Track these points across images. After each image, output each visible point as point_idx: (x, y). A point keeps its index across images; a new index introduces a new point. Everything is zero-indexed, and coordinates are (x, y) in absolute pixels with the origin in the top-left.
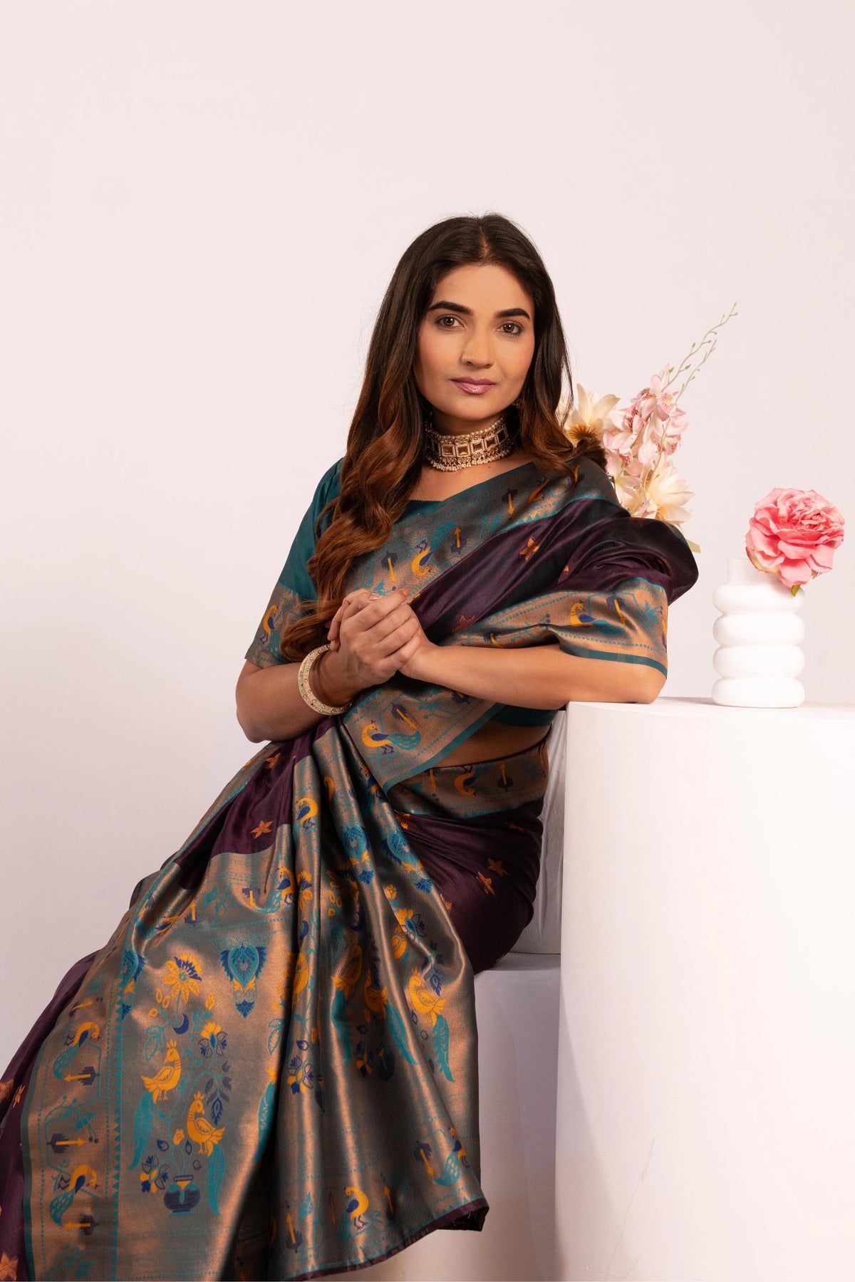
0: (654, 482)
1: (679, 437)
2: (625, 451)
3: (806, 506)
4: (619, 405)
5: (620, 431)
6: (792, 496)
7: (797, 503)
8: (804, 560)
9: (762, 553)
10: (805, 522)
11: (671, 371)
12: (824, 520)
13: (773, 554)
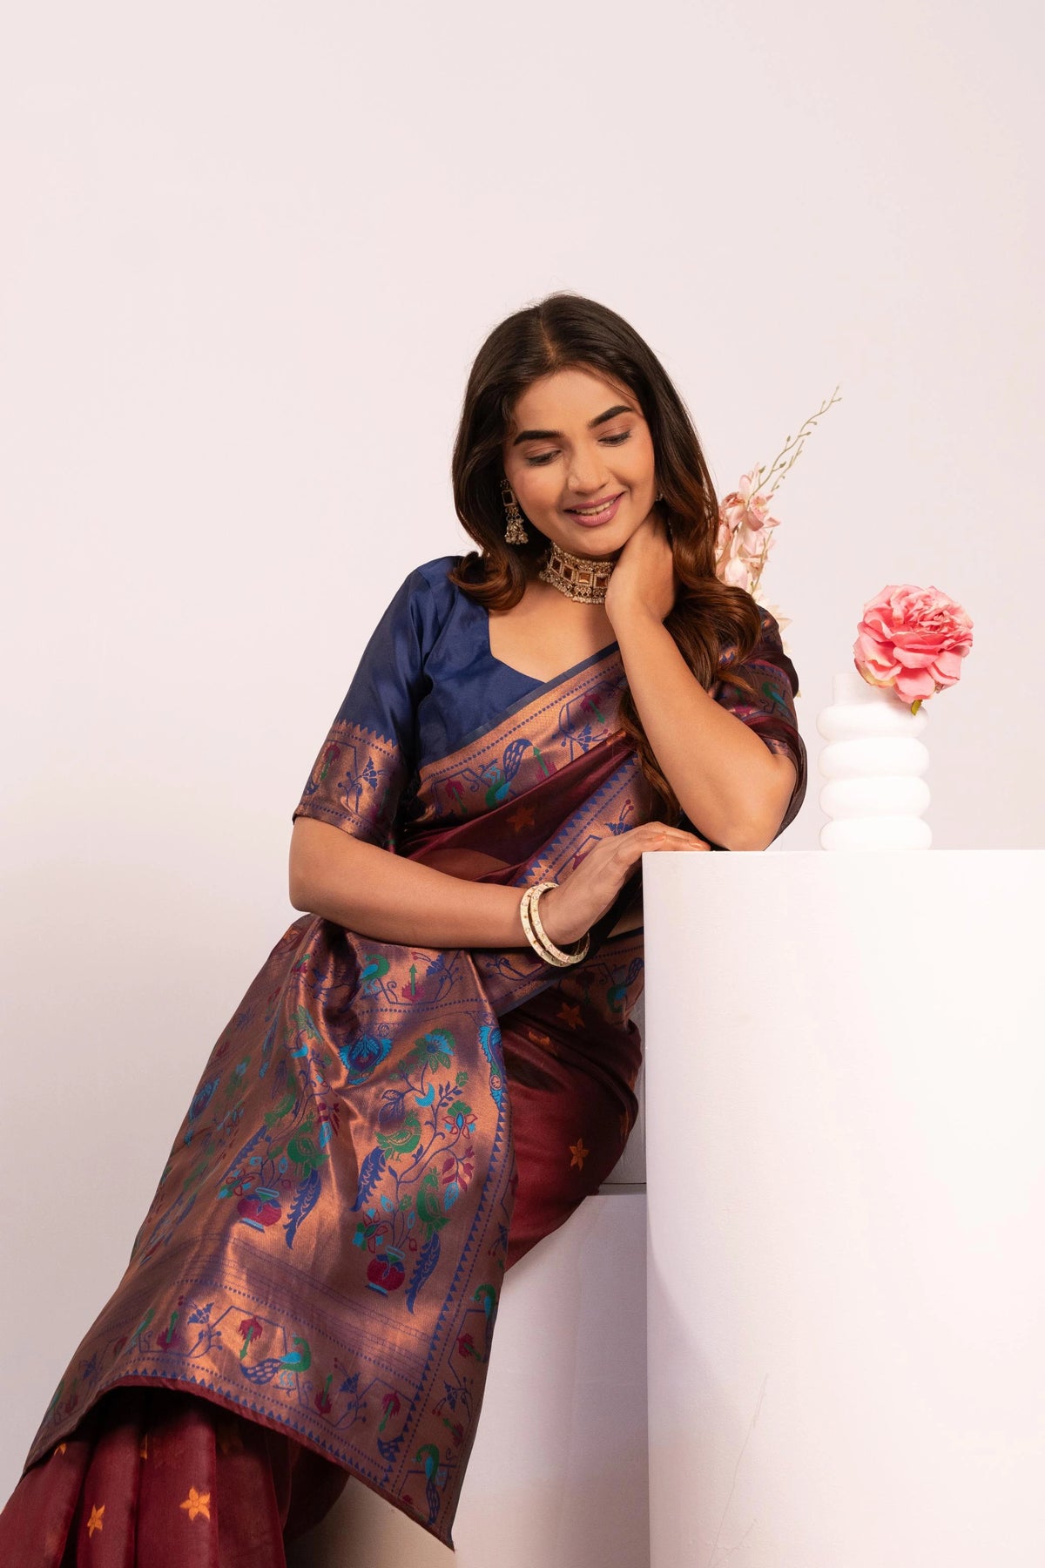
3: (925, 605)
6: (908, 594)
7: (915, 601)
8: (925, 669)
9: (874, 663)
10: (925, 624)
11: (761, 471)
12: (948, 621)
13: (887, 664)
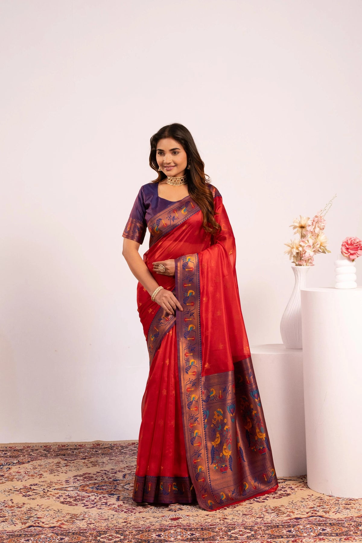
0: (319, 237)
1: (324, 226)
2: (312, 230)
3: (355, 241)
4: (310, 219)
5: (310, 226)
6: (351, 239)
7: (353, 240)
8: (355, 254)
9: (345, 252)
10: (355, 245)
11: (322, 211)
12: (359, 244)
13: (347, 252)
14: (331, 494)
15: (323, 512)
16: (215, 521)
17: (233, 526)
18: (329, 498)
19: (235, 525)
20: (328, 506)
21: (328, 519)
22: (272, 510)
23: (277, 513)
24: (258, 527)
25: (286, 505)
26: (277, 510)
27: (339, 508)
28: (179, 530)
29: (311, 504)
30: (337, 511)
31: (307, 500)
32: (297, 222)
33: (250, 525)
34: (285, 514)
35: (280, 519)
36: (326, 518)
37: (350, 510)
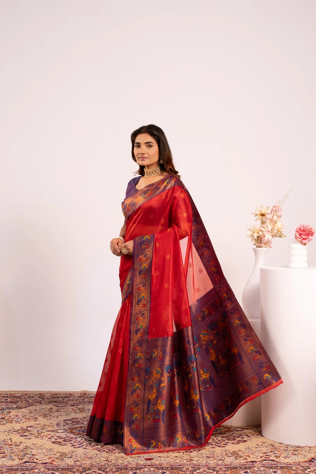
0: (277, 224)
1: (282, 215)
2: (271, 218)
3: (307, 228)
4: (269, 209)
5: (269, 214)
6: (304, 226)
8: (307, 239)
9: (298, 237)
10: (307, 231)
12: (310, 230)
13: (300, 237)
14: (281, 441)
15: (275, 457)
16: (183, 462)
17: (198, 466)
18: (279, 445)
19: (199, 465)
20: (279, 452)
21: (279, 463)
22: (231, 454)
23: (235, 457)
24: (220, 468)
25: (243, 449)
26: (235, 454)
27: (288, 454)
28: (152, 469)
29: (264, 450)
30: (286, 456)
31: (261, 446)
32: (258, 211)
33: (213, 466)
34: (242, 457)
35: (238, 462)
36: (277, 462)
37: (297, 456)
